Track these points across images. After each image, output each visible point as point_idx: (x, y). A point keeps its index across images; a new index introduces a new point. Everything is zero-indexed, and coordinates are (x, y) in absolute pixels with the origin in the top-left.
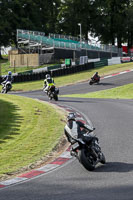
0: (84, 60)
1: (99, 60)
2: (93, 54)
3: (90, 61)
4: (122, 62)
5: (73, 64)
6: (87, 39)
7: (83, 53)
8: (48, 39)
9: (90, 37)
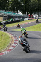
0: (17, 19)
1: (21, 19)
2: (19, 17)
3: (19, 19)
4: (28, 20)
5: (14, 20)
6: (18, 12)
7: (16, 17)
8: (6, 12)
9: (19, 12)
